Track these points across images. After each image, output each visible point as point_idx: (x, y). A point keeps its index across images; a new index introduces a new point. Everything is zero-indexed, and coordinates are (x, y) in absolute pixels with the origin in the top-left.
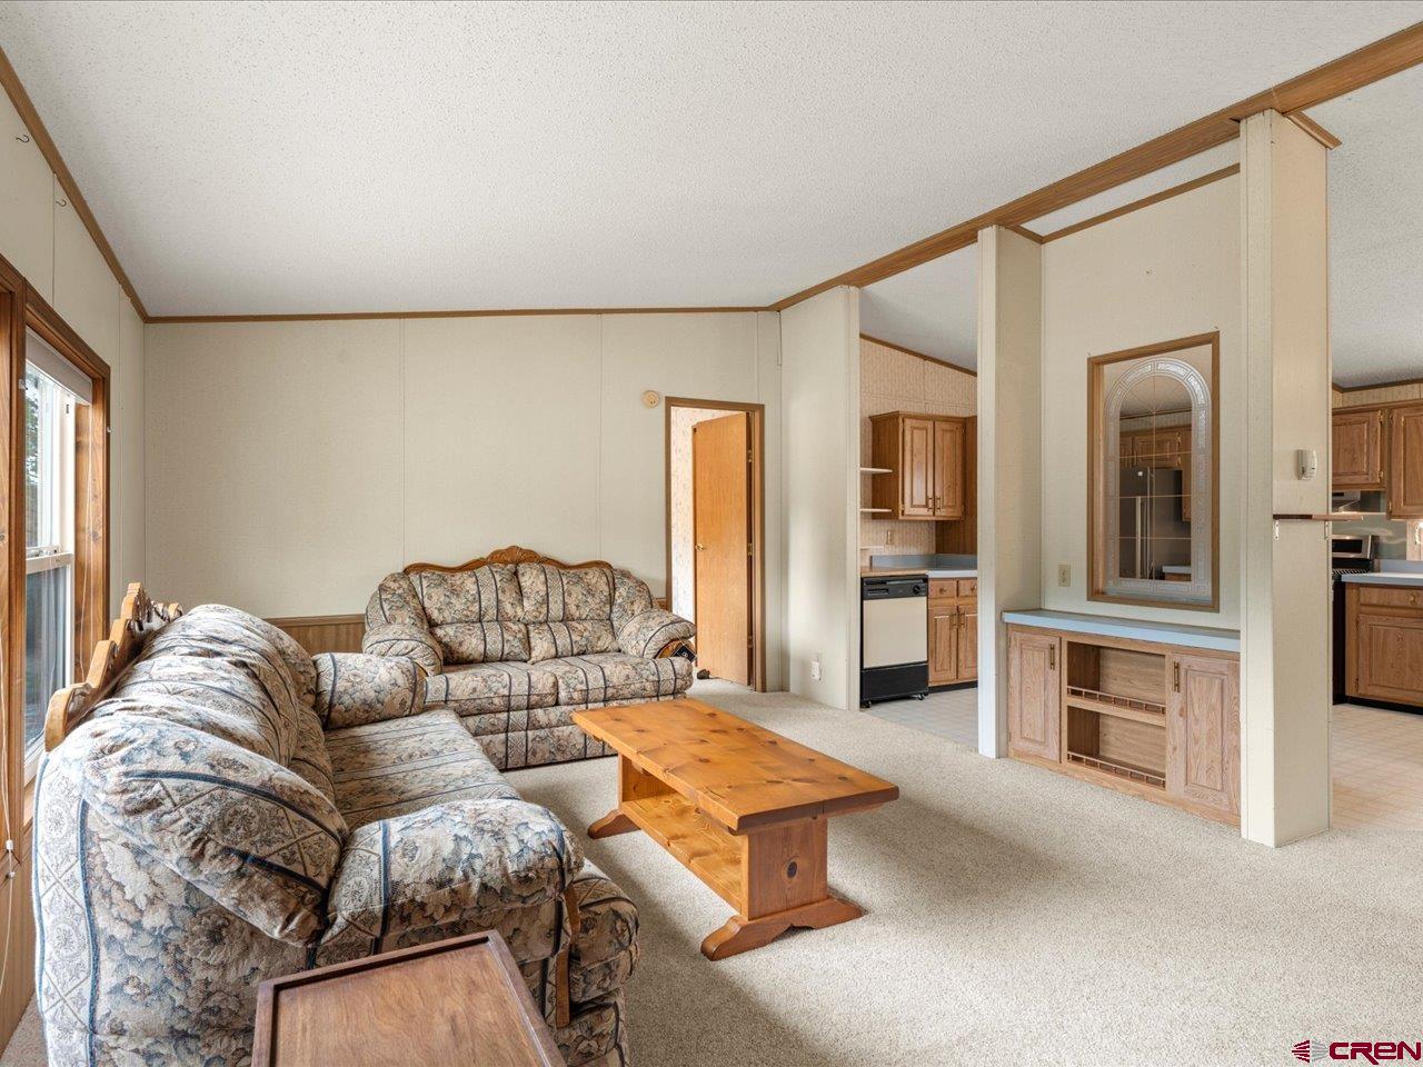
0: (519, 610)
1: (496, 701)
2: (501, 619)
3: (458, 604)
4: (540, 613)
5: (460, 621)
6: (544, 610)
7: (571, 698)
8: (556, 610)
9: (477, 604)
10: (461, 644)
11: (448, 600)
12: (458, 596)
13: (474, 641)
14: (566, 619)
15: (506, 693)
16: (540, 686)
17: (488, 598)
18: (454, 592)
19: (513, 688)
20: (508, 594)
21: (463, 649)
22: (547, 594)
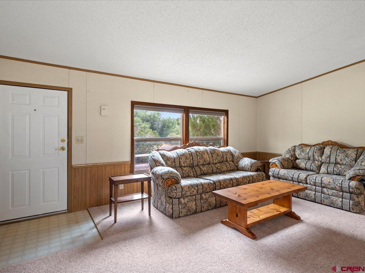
0: (320, 158)
1: (289, 178)
2: (314, 160)
3: (303, 154)
4: (327, 160)
5: (303, 159)
6: (328, 160)
7: (310, 183)
8: (333, 160)
9: (307, 155)
10: (300, 164)
11: (300, 153)
12: (303, 152)
13: (303, 164)
14: (336, 163)
15: (292, 176)
16: (301, 177)
17: (311, 154)
18: (303, 151)
19: (294, 176)
20: (317, 153)
21: (300, 166)
22: (330, 155)
